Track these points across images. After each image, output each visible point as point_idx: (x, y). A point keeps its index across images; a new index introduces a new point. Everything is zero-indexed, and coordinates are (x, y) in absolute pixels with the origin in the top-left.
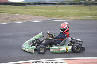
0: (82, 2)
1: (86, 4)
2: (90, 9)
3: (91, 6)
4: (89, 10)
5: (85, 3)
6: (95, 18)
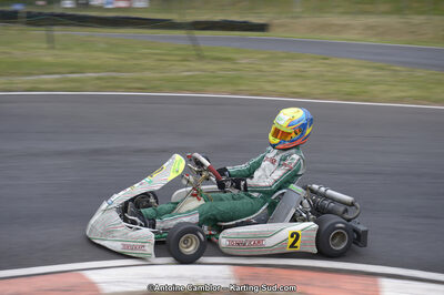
0: (18, 7)
1: (35, 20)
2: (50, 40)
3: (56, 28)
4: (48, 48)
5: (29, 13)
6: (73, 85)
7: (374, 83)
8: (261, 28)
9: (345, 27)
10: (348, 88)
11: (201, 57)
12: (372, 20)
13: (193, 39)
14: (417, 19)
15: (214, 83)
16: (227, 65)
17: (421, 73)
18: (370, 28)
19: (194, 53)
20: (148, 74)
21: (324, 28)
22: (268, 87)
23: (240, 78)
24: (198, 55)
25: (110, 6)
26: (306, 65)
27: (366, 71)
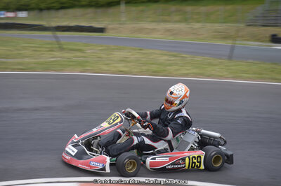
7: (170, 65)
8: (101, 30)
9: (153, 30)
10: (154, 68)
11: (61, 49)
12: (169, 26)
13: (56, 37)
14: (197, 25)
15: (70, 65)
16: (78, 54)
17: (199, 58)
18: (168, 30)
19: (57, 46)
20: (27, 60)
21: (140, 30)
22: (105, 68)
23: (87, 62)
24: (60, 47)
25: (2, 16)
26: (129, 54)
27: (166, 58)
